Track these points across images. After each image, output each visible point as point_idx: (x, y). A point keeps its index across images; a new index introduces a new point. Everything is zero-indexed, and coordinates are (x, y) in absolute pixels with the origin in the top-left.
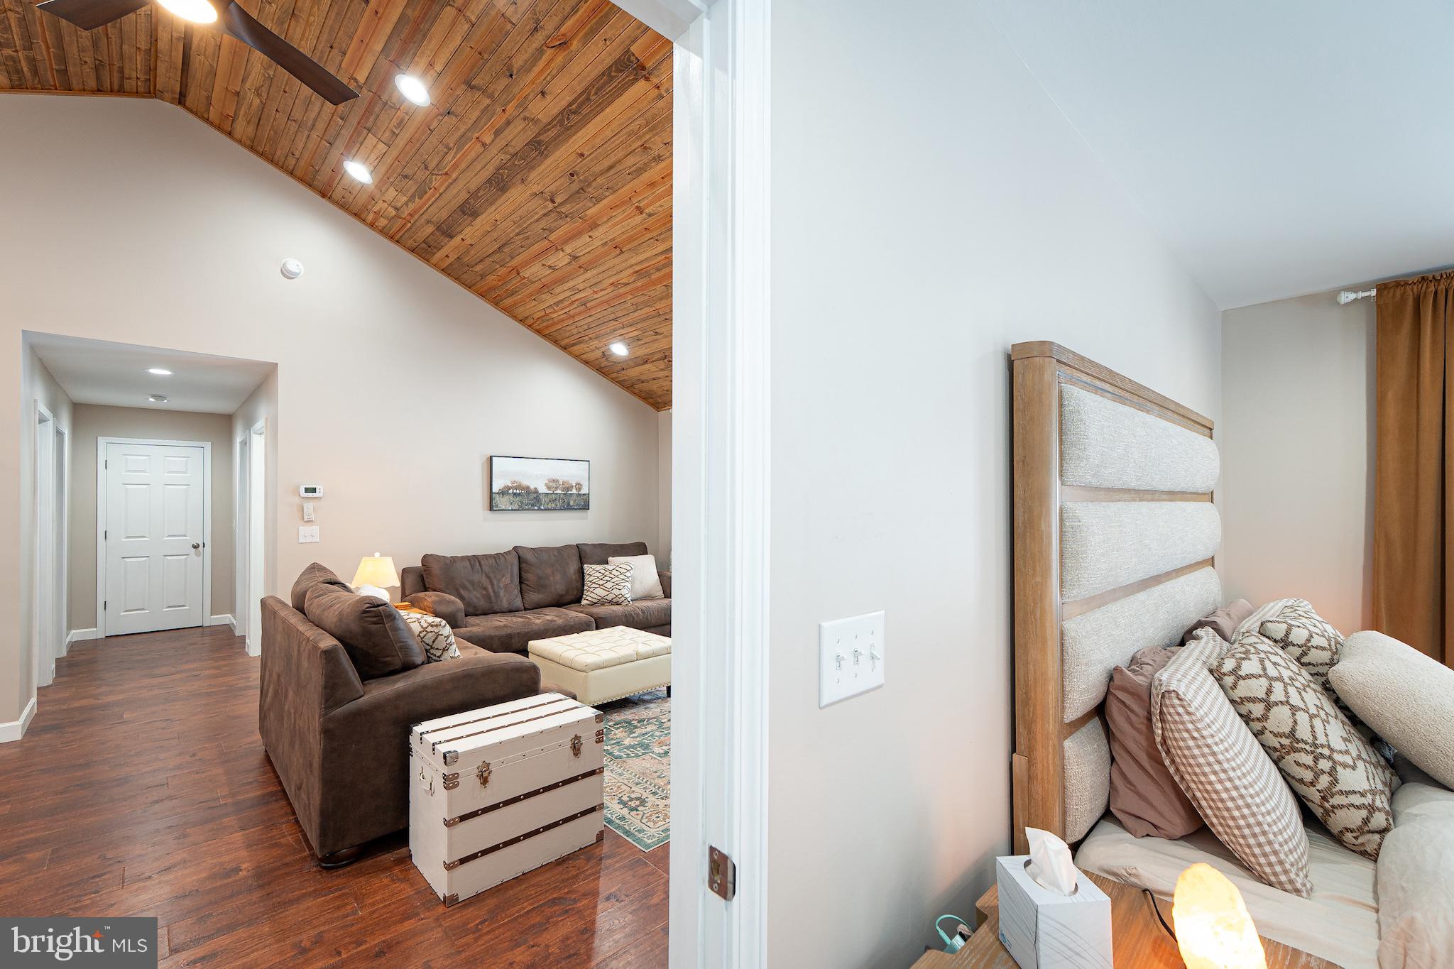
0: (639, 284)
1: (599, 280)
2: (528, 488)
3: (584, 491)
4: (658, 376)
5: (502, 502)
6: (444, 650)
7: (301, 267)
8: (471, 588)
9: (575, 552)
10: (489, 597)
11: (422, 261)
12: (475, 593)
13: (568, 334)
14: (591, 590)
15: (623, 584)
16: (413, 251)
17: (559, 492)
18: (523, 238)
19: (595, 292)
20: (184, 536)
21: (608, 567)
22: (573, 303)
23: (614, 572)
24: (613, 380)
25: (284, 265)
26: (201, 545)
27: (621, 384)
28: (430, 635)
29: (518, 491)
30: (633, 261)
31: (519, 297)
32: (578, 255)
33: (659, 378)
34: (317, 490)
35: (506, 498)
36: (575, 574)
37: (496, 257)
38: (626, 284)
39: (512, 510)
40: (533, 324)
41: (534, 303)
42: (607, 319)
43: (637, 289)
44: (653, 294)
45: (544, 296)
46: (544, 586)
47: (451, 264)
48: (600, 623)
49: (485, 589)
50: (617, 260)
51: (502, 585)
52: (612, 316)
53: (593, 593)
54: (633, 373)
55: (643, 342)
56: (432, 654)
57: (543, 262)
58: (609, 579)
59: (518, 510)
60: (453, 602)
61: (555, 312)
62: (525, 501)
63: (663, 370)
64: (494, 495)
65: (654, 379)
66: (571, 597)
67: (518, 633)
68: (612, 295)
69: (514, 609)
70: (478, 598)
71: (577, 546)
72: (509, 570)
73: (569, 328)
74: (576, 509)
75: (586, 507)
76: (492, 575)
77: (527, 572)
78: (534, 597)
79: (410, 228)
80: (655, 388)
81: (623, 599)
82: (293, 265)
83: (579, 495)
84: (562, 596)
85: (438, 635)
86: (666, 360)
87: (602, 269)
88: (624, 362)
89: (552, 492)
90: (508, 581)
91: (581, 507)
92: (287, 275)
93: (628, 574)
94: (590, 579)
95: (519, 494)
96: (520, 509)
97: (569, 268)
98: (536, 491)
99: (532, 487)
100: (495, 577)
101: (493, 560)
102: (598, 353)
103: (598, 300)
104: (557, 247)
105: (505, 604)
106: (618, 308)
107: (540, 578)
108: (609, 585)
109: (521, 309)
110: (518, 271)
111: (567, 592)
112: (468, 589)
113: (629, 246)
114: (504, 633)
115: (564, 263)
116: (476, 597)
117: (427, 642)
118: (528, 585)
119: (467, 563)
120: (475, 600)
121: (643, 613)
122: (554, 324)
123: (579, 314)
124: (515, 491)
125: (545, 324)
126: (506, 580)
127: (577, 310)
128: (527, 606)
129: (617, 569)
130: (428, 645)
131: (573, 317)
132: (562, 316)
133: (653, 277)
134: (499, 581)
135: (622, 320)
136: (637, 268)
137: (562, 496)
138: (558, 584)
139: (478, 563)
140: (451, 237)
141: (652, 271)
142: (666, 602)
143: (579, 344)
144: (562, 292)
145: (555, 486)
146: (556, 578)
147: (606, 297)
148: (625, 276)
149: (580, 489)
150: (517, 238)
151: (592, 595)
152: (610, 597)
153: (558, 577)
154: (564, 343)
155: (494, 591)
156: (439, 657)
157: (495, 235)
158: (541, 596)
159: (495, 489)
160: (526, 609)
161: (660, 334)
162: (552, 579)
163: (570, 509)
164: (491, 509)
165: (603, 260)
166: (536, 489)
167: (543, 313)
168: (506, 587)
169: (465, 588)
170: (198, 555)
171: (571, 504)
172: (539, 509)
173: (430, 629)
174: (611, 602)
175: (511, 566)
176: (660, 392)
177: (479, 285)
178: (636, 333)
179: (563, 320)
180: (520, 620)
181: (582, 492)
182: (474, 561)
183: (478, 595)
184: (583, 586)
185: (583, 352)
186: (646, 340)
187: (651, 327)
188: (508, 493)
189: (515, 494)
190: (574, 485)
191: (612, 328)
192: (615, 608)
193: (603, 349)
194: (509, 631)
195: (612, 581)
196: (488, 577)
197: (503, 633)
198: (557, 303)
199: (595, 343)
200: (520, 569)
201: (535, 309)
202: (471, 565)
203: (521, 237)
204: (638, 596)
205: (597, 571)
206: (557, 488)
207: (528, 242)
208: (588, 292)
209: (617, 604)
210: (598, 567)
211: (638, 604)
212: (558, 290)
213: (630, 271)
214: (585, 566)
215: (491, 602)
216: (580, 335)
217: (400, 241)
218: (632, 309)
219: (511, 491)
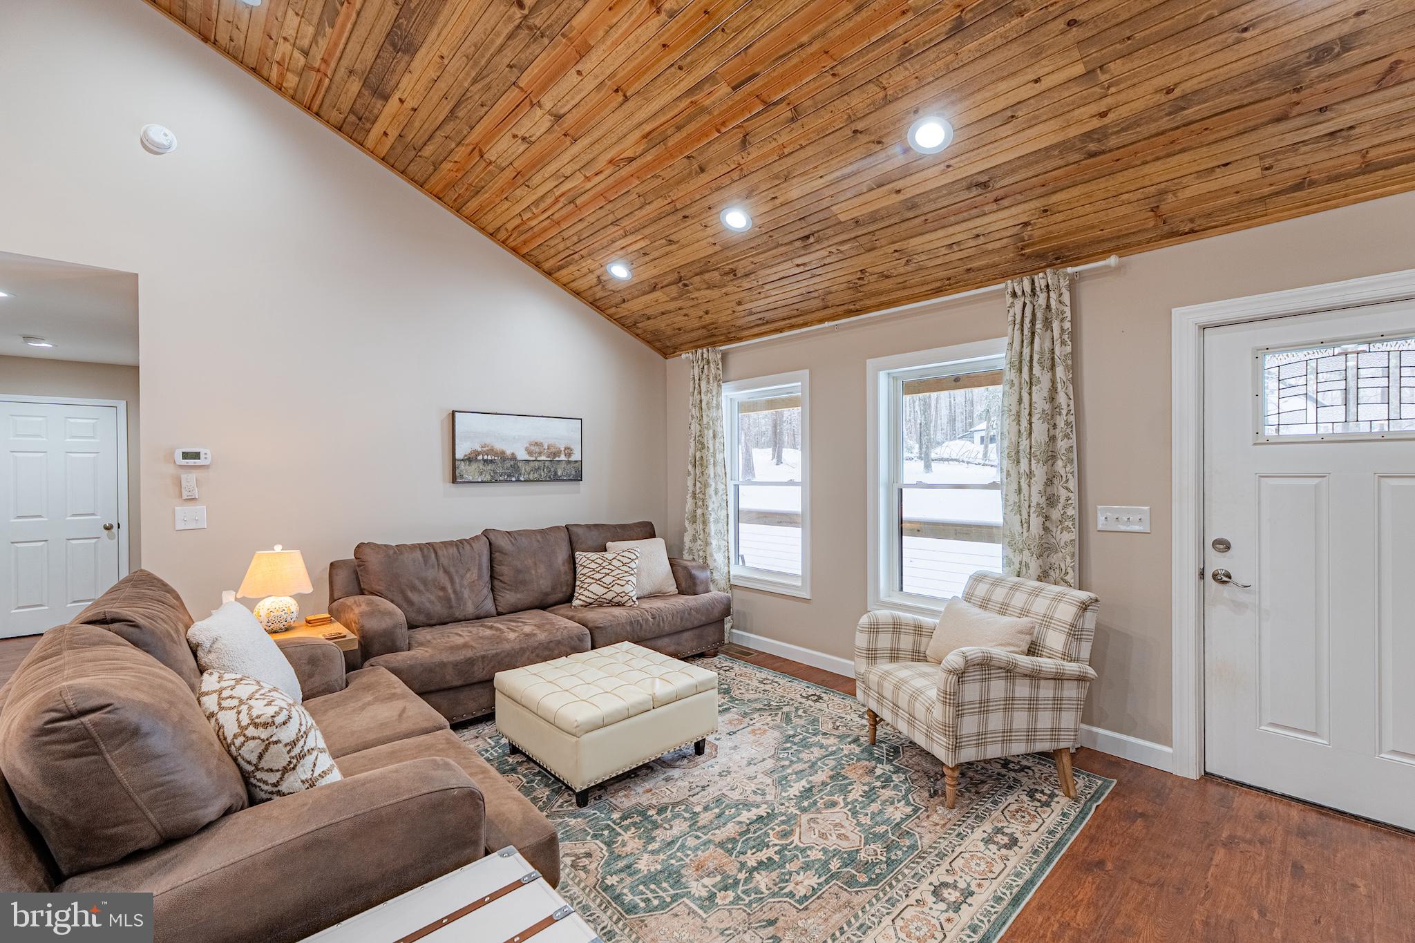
0: (649, 157)
1: (591, 156)
2: (503, 453)
3: (576, 456)
4: (668, 309)
5: (468, 471)
6: (285, 770)
7: (171, 135)
8: (422, 588)
9: (564, 535)
10: (449, 600)
11: (353, 145)
12: (428, 595)
13: (553, 251)
14: (585, 586)
15: (627, 579)
16: (339, 129)
17: (543, 458)
18: (482, 89)
19: (587, 178)
20: (93, 514)
21: (606, 555)
22: (557, 201)
23: (615, 563)
24: (610, 317)
25: (145, 132)
26: (116, 526)
27: (620, 321)
28: (251, 744)
29: (489, 458)
30: (642, 115)
31: (486, 196)
32: (562, 111)
33: (670, 312)
34: (202, 456)
35: (474, 466)
36: (564, 564)
37: (448, 128)
38: (631, 160)
39: (482, 482)
40: (507, 239)
41: (507, 204)
42: (604, 222)
43: (648, 167)
44: (667, 174)
45: (518, 192)
46: (524, 583)
47: (392, 148)
48: (597, 638)
49: (443, 589)
50: (620, 114)
51: (466, 583)
52: (611, 218)
53: (588, 590)
54: (636, 306)
55: (652, 258)
56: (260, 780)
57: (514, 131)
58: (608, 571)
59: (490, 482)
60: (390, 614)
61: (535, 216)
62: (500, 470)
63: (674, 299)
64: (457, 463)
65: (663, 313)
66: (559, 596)
67: (483, 657)
68: (611, 180)
69: (482, 615)
70: (431, 602)
71: (567, 527)
72: (477, 562)
73: (552, 243)
74: (565, 480)
75: (578, 477)
76: (452, 570)
77: (501, 564)
78: (509, 597)
79: (329, 88)
80: (663, 325)
81: (627, 598)
82: (158, 134)
83: (569, 462)
84: (547, 594)
85: (268, 744)
86: (680, 285)
87: (596, 134)
88: (624, 290)
89: (534, 459)
90: (475, 576)
91: (571, 477)
92: (152, 148)
93: (633, 565)
94: (583, 572)
95: (491, 461)
96: (494, 481)
97: (550, 137)
98: (513, 457)
99: (508, 452)
100: (457, 572)
101: (455, 549)
102: (592, 279)
103: (591, 193)
104: (530, 101)
105: (470, 609)
106: (619, 204)
107: (519, 571)
108: (608, 580)
109: (490, 216)
110: (480, 150)
111: (554, 589)
112: (419, 591)
113: (637, 87)
114: (462, 657)
115: (543, 130)
116: (428, 601)
117: (247, 757)
118: (501, 581)
119: (418, 555)
120: (428, 605)
121: (654, 618)
122: (533, 238)
123: (565, 218)
124: (486, 457)
125: (523, 238)
126: (472, 575)
127: (564, 212)
128: (500, 609)
129: (619, 557)
130: (249, 763)
131: (558, 223)
132: (545, 223)
133: (670, 144)
134: (462, 577)
135: (624, 223)
136: (647, 128)
137: (547, 464)
138: (542, 580)
139: (433, 555)
140: (386, 98)
141: (669, 132)
142: (682, 601)
143: (567, 266)
144: (543, 182)
145: (538, 450)
146: (539, 571)
147: (602, 186)
148: (629, 146)
149: (570, 455)
150: (474, 89)
151: (586, 593)
152: (610, 596)
153: (542, 569)
154: (547, 265)
155: (455, 592)
156: (275, 785)
157: (442, 86)
158: (519, 596)
159: (459, 455)
160: (499, 614)
161: (675, 243)
162: (533, 572)
163: (558, 480)
164: (454, 481)
165: (597, 118)
166: (513, 454)
167: (517, 221)
168: (472, 585)
169: (414, 588)
170: (111, 538)
171: (559, 474)
172: (518, 481)
173: (251, 732)
174: (612, 603)
175: (480, 557)
176: (669, 332)
177: (433, 180)
178: (642, 244)
179: (545, 230)
180: (488, 632)
181: (573, 458)
182: (429, 550)
183: (433, 598)
184: (575, 579)
185: (573, 277)
186: (656, 254)
187: (664, 232)
188: (476, 460)
189: (485, 461)
190: (563, 449)
191: (609, 238)
192: (616, 611)
193: (598, 272)
194: (469, 653)
195: (612, 574)
196: (446, 572)
197: (460, 656)
198: (536, 203)
199: (588, 263)
200: (491, 560)
201: (506, 214)
202: (423, 556)
203: (479, 86)
204: (645, 592)
205: (593, 561)
206: (540, 453)
207: (490, 94)
208: (578, 180)
209: (619, 605)
210: (593, 556)
211: (646, 605)
212: (537, 179)
213: (637, 134)
214: (577, 554)
215: (451, 607)
216: (569, 252)
217: (322, 114)
218: (638, 203)
219: (480, 457)
